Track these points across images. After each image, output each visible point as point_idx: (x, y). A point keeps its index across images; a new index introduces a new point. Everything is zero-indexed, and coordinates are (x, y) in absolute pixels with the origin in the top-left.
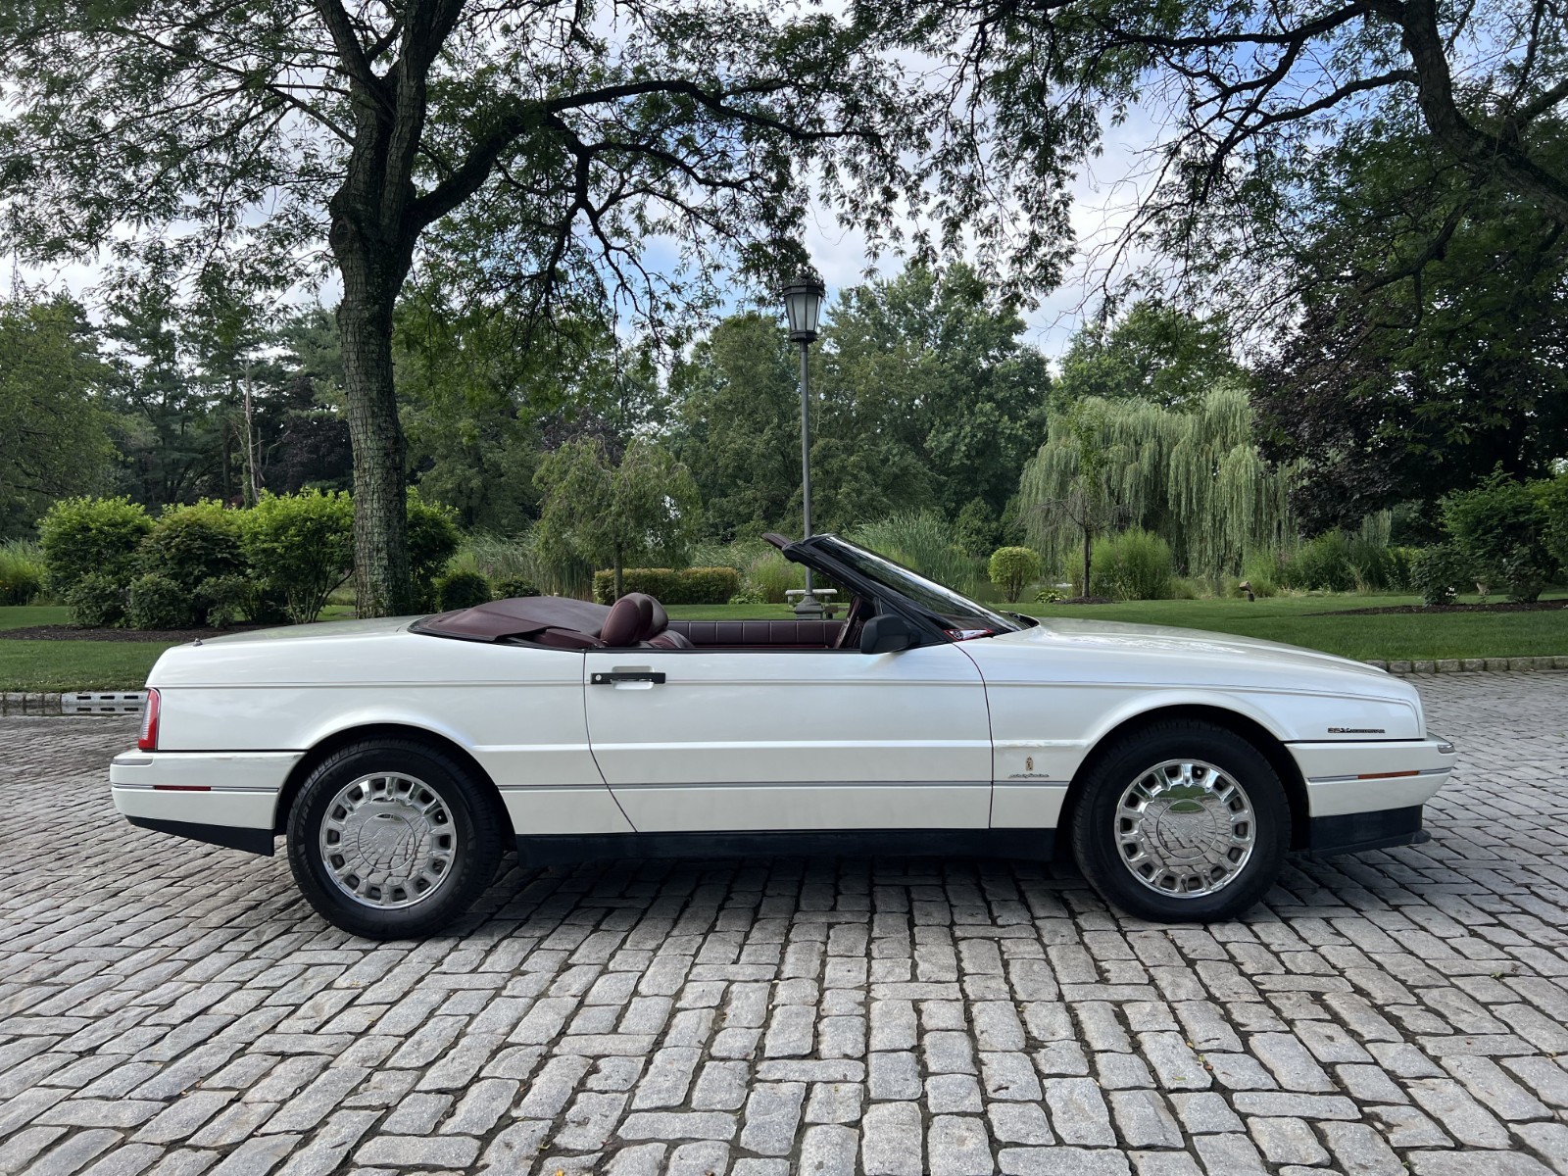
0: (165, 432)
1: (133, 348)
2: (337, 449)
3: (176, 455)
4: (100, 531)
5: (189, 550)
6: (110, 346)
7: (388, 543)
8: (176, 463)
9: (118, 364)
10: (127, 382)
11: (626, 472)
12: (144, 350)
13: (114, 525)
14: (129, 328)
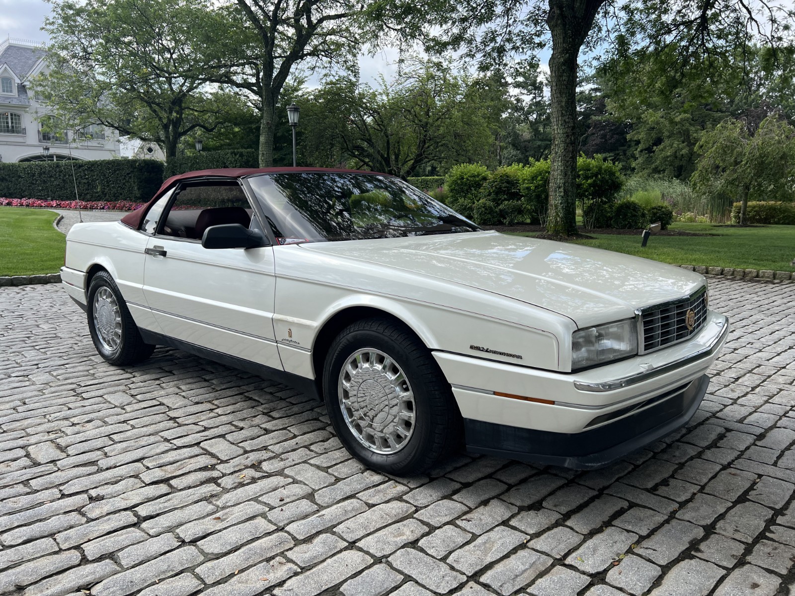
0: (536, 132)
1: (525, 92)
2: (615, 136)
3: (539, 143)
4: (468, 180)
5: (500, 188)
6: (513, 91)
7: (564, 184)
8: (539, 146)
9: (518, 100)
10: (522, 109)
11: (757, 141)
12: (530, 92)
13: (474, 176)
14: (524, 82)
